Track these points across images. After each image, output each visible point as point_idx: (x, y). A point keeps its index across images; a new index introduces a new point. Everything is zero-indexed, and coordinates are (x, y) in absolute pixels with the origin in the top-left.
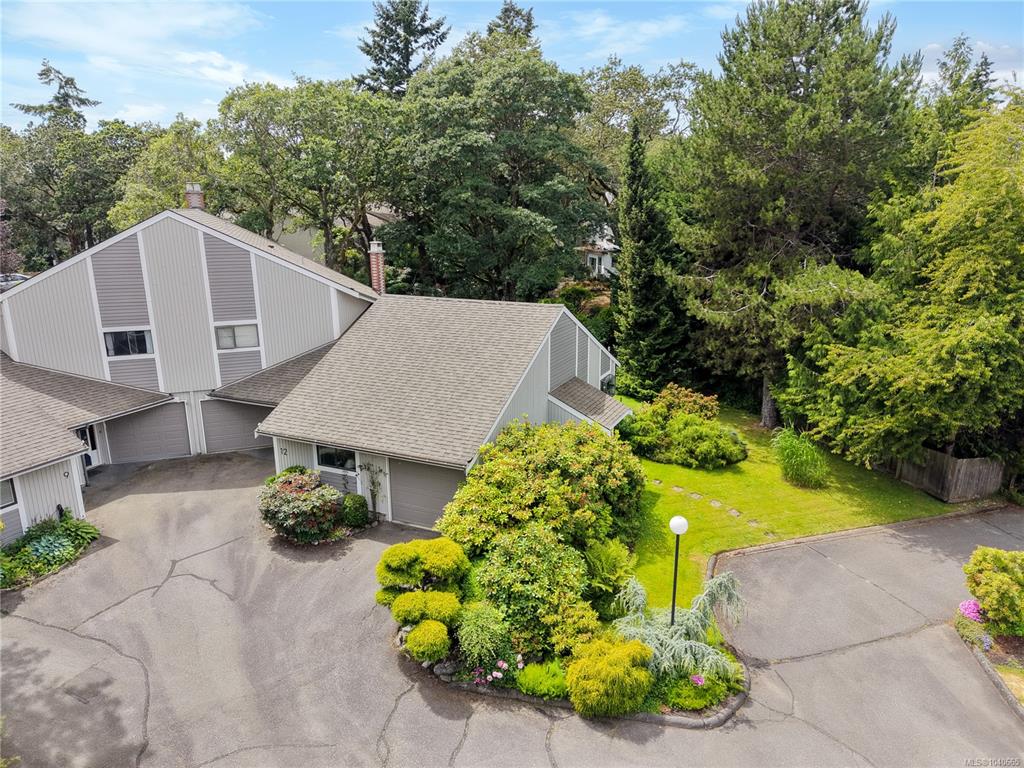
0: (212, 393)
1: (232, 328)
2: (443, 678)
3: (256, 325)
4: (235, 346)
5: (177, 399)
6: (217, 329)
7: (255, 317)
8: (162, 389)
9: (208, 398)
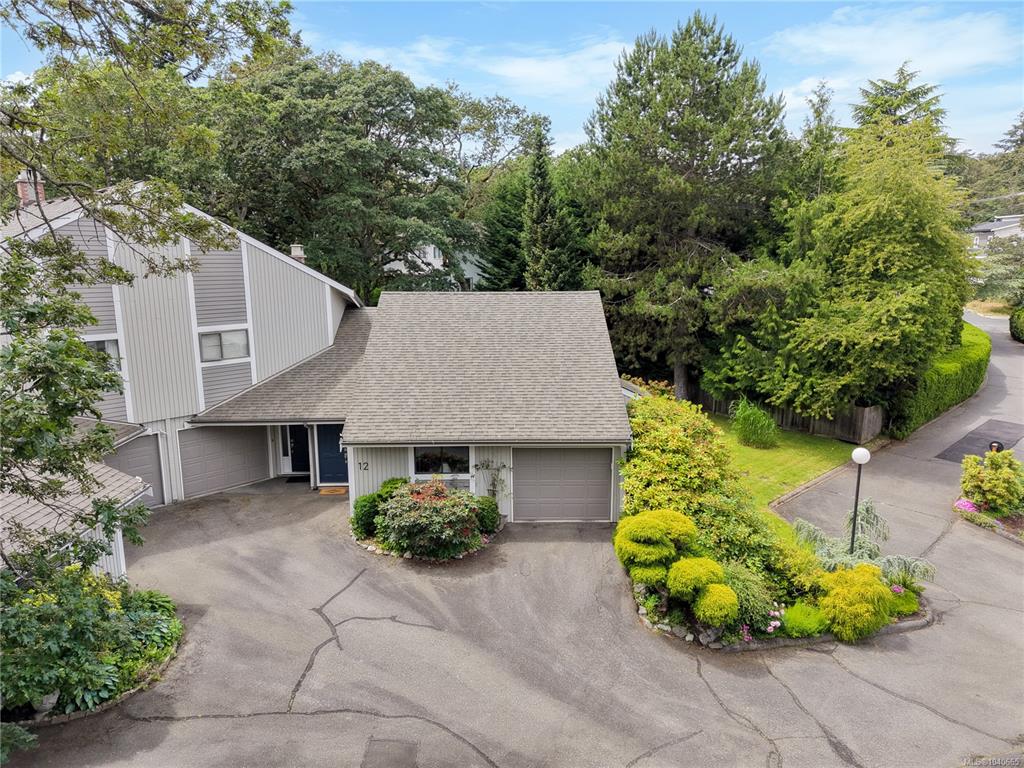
0: (194, 419)
1: (219, 334)
2: (713, 646)
3: (247, 331)
4: (222, 357)
5: (150, 431)
6: (202, 336)
7: (246, 321)
8: (131, 419)
9: (188, 426)
